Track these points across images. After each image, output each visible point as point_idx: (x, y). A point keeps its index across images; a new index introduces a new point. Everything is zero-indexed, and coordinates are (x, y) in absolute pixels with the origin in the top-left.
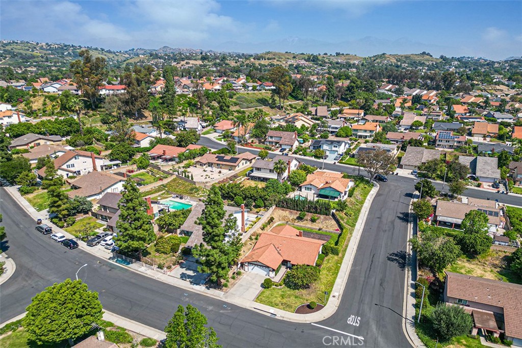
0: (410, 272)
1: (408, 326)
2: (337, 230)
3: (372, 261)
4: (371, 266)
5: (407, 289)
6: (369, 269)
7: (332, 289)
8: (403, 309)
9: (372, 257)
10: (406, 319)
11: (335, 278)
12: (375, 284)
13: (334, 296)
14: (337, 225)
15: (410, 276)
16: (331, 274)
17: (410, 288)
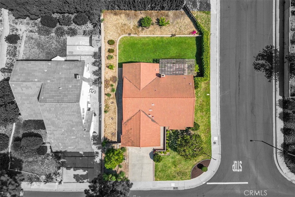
0: (278, 83)
1: (278, 156)
2: (194, 32)
3: (239, 76)
4: (239, 85)
5: (276, 110)
6: (238, 91)
7: (210, 134)
8: (273, 137)
9: (238, 69)
10: (276, 148)
11: (209, 117)
12: (246, 112)
13: (215, 143)
14: (192, 24)
15: (278, 89)
16: (205, 113)
17: (278, 107)
